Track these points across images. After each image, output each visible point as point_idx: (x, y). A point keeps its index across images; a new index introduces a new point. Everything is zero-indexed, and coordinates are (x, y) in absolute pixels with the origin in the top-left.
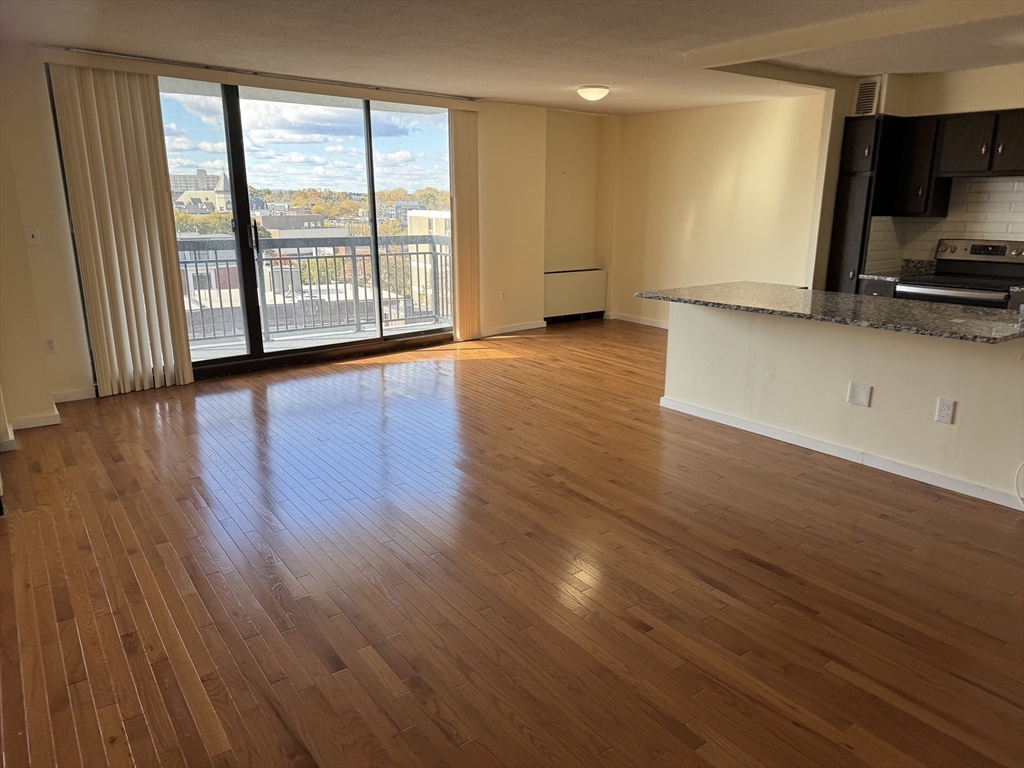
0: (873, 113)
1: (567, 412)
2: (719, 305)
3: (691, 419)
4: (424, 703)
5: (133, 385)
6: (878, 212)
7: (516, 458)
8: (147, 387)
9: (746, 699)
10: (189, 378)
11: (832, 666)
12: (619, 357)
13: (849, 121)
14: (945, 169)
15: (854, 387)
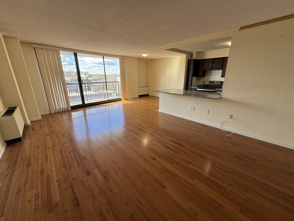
0: (193, 59)
1: (141, 113)
2: (168, 93)
3: (163, 114)
4: (107, 182)
5: (58, 111)
6: (194, 76)
7: (132, 123)
8: (61, 111)
9: (174, 175)
10: (70, 109)
11: (190, 165)
12: (151, 102)
13: (189, 60)
14: (205, 69)
15: (191, 107)
